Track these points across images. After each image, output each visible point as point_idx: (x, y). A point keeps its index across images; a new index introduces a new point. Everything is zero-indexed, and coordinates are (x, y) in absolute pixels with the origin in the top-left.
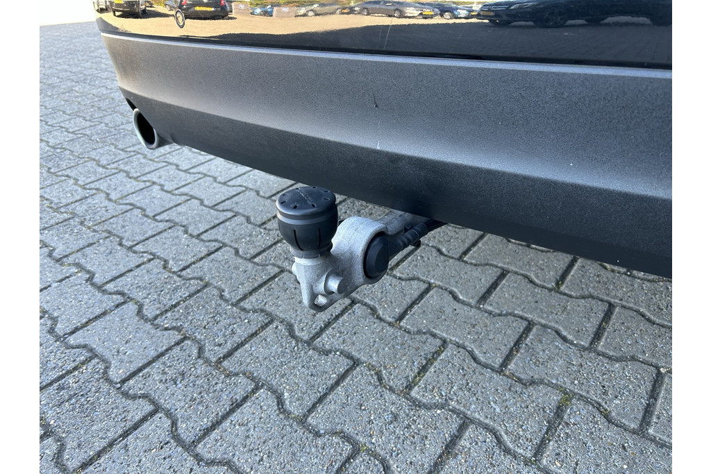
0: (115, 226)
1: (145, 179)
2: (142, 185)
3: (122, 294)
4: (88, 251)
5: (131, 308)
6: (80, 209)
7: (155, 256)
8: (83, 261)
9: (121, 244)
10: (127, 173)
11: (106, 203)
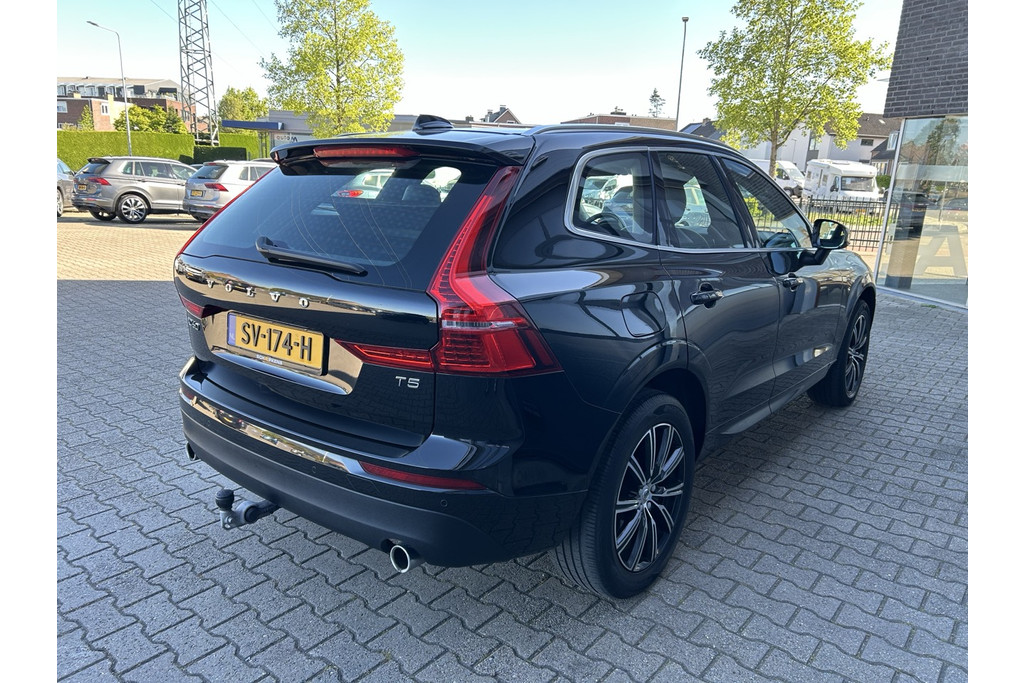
0: (162, 499)
1: (189, 467)
2: (186, 472)
3: (158, 539)
4: (142, 513)
5: (162, 546)
6: (140, 486)
7: (182, 520)
8: (137, 519)
9: (162, 511)
10: (178, 462)
11: (159, 483)
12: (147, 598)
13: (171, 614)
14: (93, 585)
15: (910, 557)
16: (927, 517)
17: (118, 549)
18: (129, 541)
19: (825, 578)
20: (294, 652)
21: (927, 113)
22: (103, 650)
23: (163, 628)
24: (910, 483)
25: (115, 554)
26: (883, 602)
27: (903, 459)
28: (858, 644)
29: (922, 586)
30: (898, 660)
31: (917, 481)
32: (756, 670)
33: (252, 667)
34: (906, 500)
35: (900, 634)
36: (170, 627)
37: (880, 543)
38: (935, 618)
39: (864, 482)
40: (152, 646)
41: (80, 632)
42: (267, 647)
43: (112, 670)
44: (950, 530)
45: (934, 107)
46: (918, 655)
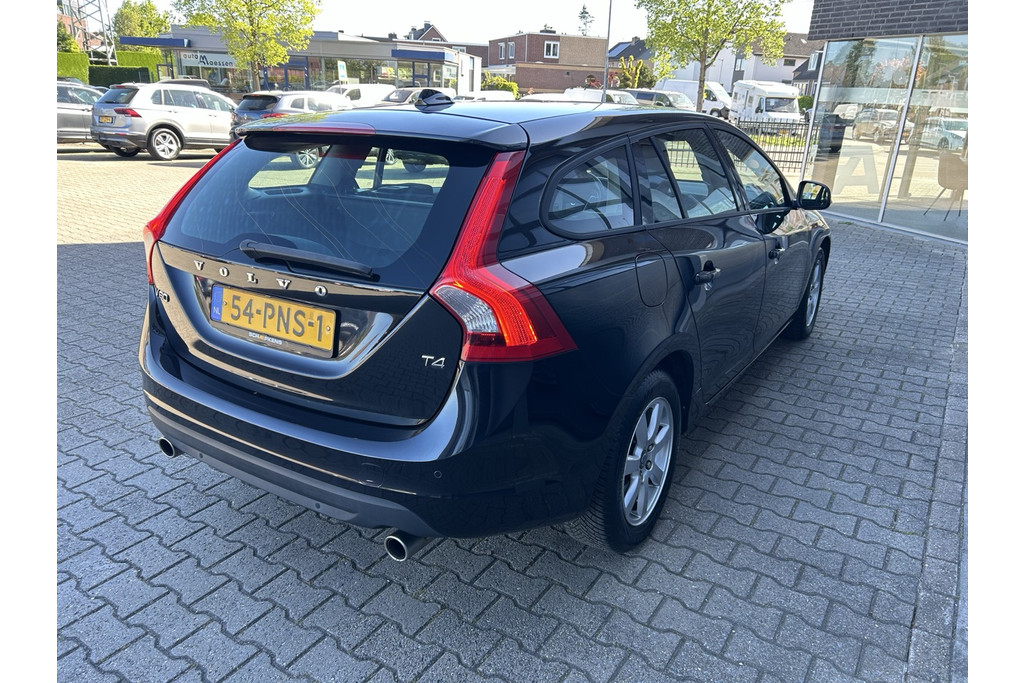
4: (130, 442)
5: (159, 470)
6: (121, 418)
8: (127, 448)
11: (139, 414)
12: (156, 515)
13: (185, 528)
14: (100, 508)
15: (830, 439)
16: (844, 406)
17: (115, 475)
18: (125, 468)
19: (762, 460)
20: (308, 549)
21: (848, 36)
22: (126, 561)
23: (179, 538)
24: (830, 379)
25: (114, 480)
26: (809, 475)
27: (825, 359)
28: (790, 508)
29: (841, 461)
30: (823, 518)
31: (836, 377)
32: (709, 534)
33: (272, 564)
34: (826, 393)
35: (823, 498)
36: (186, 537)
37: (807, 429)
38: (850, 485)
39: (791, 381)
40: (173, 555)
41: (98, 549)
42: (282, 547)
43: (139, 576)
44: (863, 415)
45: (854, 29)
46: (838, 513)
